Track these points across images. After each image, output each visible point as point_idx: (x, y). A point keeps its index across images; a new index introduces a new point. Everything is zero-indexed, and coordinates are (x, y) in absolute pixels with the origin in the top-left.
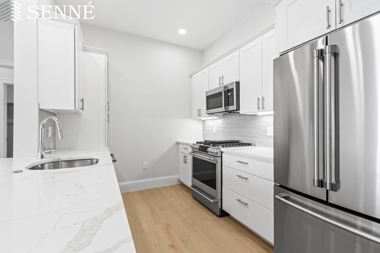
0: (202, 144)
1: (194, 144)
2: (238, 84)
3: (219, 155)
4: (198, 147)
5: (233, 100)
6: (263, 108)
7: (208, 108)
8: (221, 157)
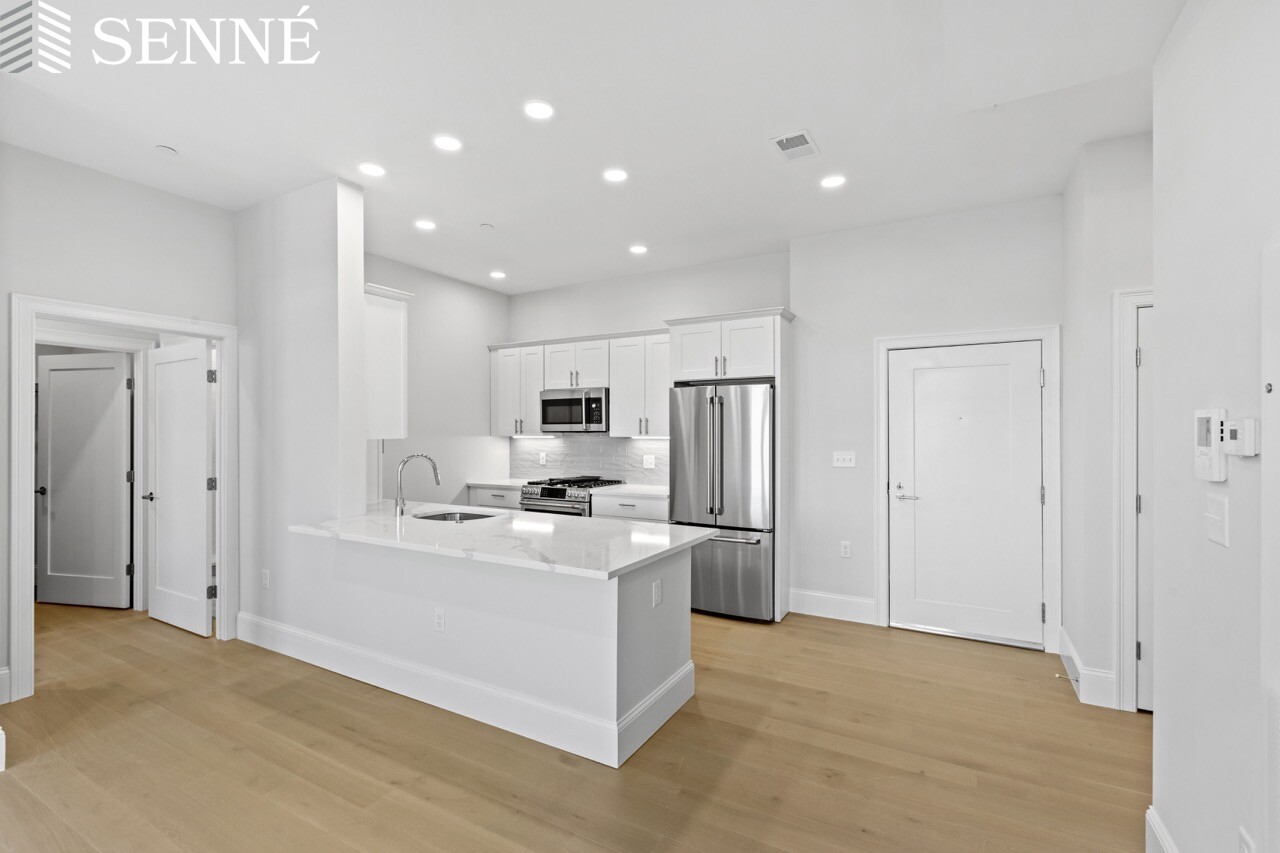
0: (543, 486)
1: (524, 486)
2: (607, 391)
3: (587, 500)
4: (540, 491)
5: (601, 416)
6: (647, 433)
7: (545, 421)
8: (590, 502)
